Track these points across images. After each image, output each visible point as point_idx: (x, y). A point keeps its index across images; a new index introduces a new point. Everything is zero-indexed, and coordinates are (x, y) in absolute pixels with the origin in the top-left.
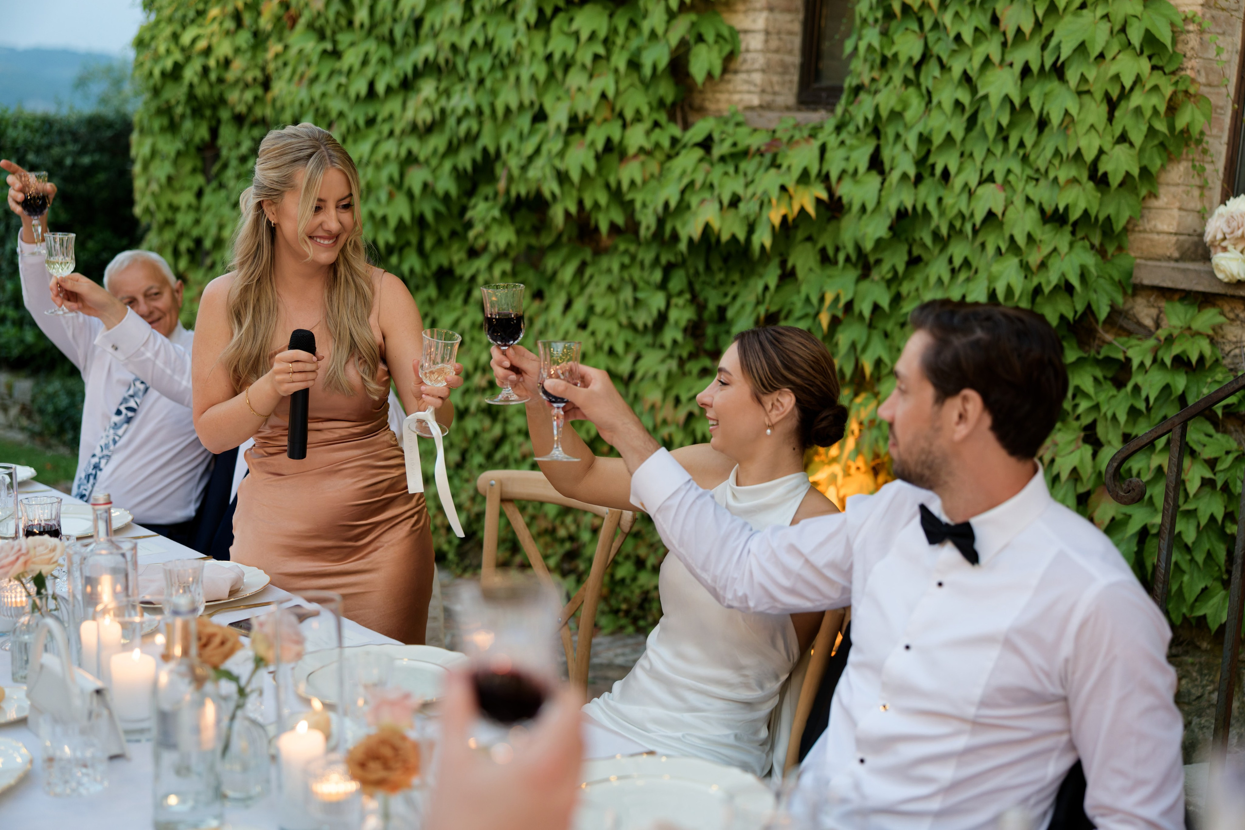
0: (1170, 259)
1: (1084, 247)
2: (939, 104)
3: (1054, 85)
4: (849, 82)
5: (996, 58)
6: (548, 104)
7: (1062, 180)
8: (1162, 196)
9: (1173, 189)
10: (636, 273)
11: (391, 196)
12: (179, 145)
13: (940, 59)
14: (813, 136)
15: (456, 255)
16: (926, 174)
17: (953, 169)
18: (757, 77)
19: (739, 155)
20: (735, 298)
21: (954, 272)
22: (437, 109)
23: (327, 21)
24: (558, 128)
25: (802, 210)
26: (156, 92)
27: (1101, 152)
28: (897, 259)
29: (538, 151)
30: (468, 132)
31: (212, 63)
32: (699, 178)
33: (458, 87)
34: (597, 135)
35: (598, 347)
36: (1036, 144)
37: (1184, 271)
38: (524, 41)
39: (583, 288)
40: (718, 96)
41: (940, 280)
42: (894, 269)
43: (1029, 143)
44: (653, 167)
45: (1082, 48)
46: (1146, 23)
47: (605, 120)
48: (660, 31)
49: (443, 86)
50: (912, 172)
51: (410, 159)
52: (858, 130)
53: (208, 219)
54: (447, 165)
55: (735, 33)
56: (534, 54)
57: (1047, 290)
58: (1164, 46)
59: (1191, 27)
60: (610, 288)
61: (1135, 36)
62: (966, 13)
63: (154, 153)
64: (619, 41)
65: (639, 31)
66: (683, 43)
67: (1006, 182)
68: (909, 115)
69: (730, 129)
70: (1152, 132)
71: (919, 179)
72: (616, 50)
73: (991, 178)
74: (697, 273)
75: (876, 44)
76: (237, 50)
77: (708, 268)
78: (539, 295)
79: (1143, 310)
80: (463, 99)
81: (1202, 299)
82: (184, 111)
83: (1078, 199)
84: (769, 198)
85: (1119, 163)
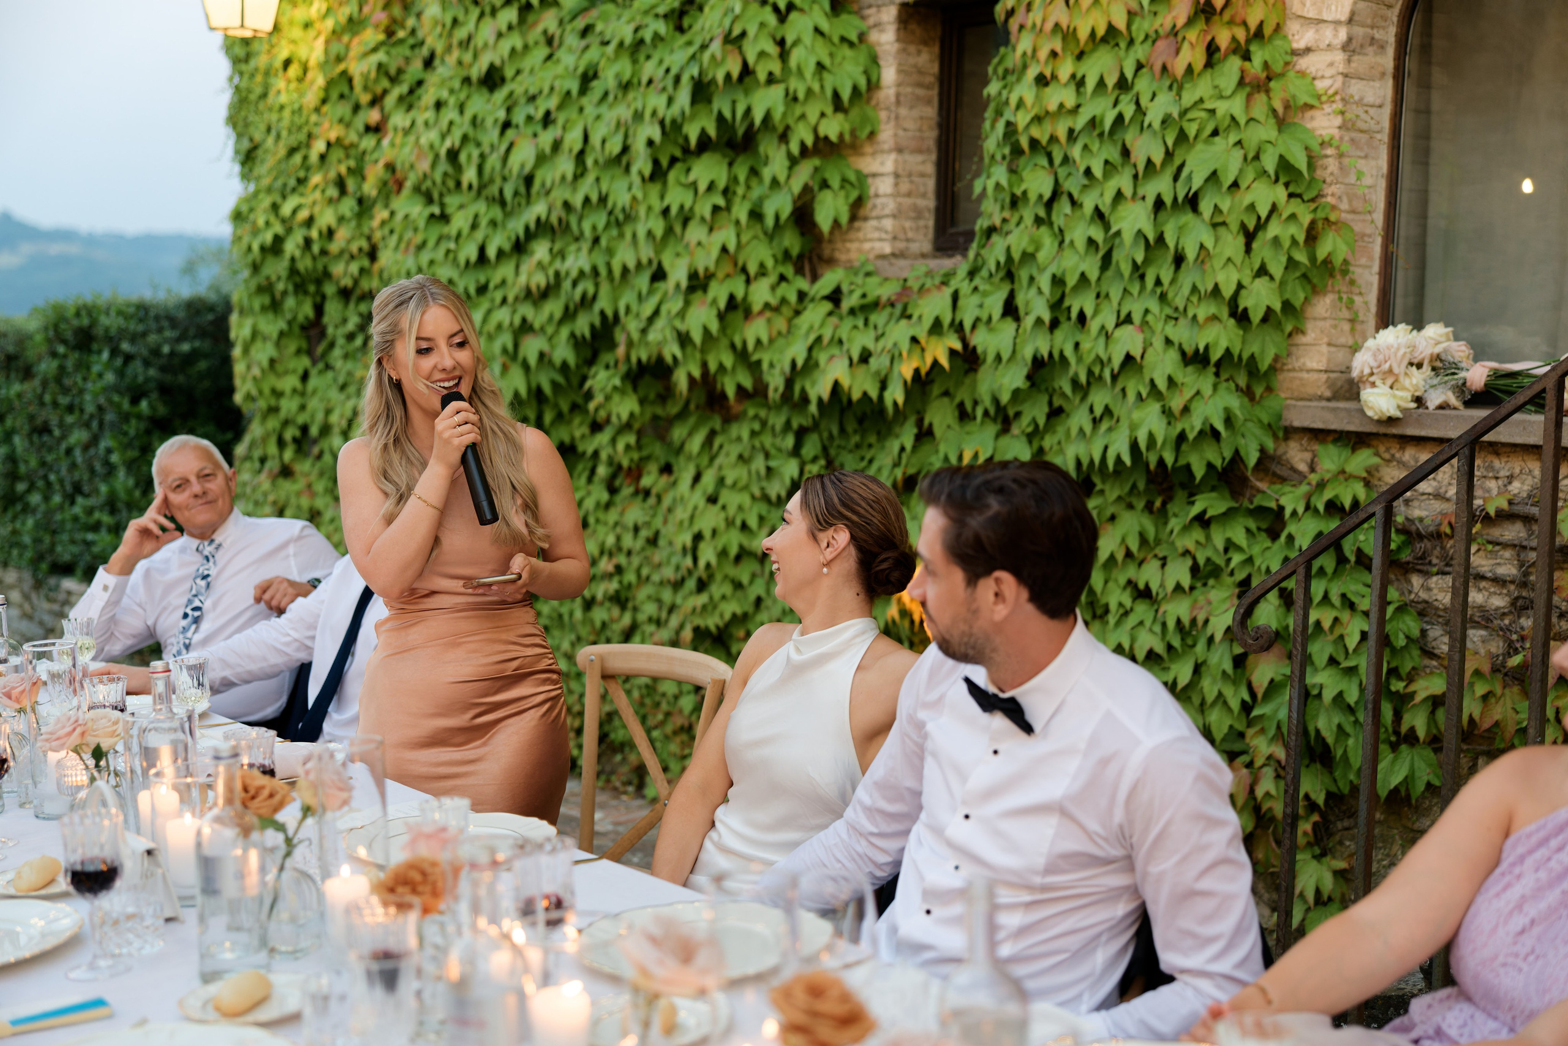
0: (1321, 398)
1: (1228, 389)
2: (1072, 242)
3: (1188, 217)
4: (981, 224)
5: (1128, 191)
6: (667, 261)
7: (1201, 317)
8: (1309, 331)
9: (1320, 324)
10: (767, 440)
11: (505, 368)
12: (282, 325)
13: (1070, 196)
14: (944, 283)
15: (578, 429)
16: (1062, 319)
17: (1089, 312)
18: (888, 224)
19: (867, 308)
20: (871, 461)
21: (1096, 422)
22: (551, 272)
23: (434, 183)
24: (678, 286)
25: (936, 363)
26: (256, 268)
27: (1240, 286)
28: (1036, 411)
29: (656, 313)
30: (584, 296)
31: (314, 234)
32: (827, 334)
33: (573, 248)
34: (719, 292)
35: (730, 523)
36: (1173, 281)
37: (1334, 410)
38: (639, 195)
39: (712, 459)
40: (848, 245)
41: (1081, 431)
42: (1034, 421)
43: (1166, 280)
44: (780, 324)
45: (1213, 177)
46: (1281, 150)
47: (728, 276)
48: (782, 178)
49: (557, 247)
50: (1047, 317)
51: (525, 328)
52: (991, 275)
53: (314, 404)
54: (565, 332)
55: (862, 177)
56: (650, 209)
57: (1191, 436)
58: (1300, 173)
59: (1329, 151)
60: (741, 457)
61: (1269, 163)
62: (1095, 146)
63: (255, 334)
64: (740, 191)
65: (761, 180)
66: (806, 189)
67: (1145, 323)
68: (1041, 256)
69: (859, 280)
70: (1291, 263)
71: (1054, 324)
72: (737, 200)
73: (1128, 319)
74: (831, 437)
75: (1004, 182)
76: (341, 219)
77: (842, 430)
78: (667, 469)
79: (1297, 455)
80: (577, 260)
81: (1356, 440)
82: (286, 287)
83: (1220, 337)
84: (901, 351)
85: (1260, 298)
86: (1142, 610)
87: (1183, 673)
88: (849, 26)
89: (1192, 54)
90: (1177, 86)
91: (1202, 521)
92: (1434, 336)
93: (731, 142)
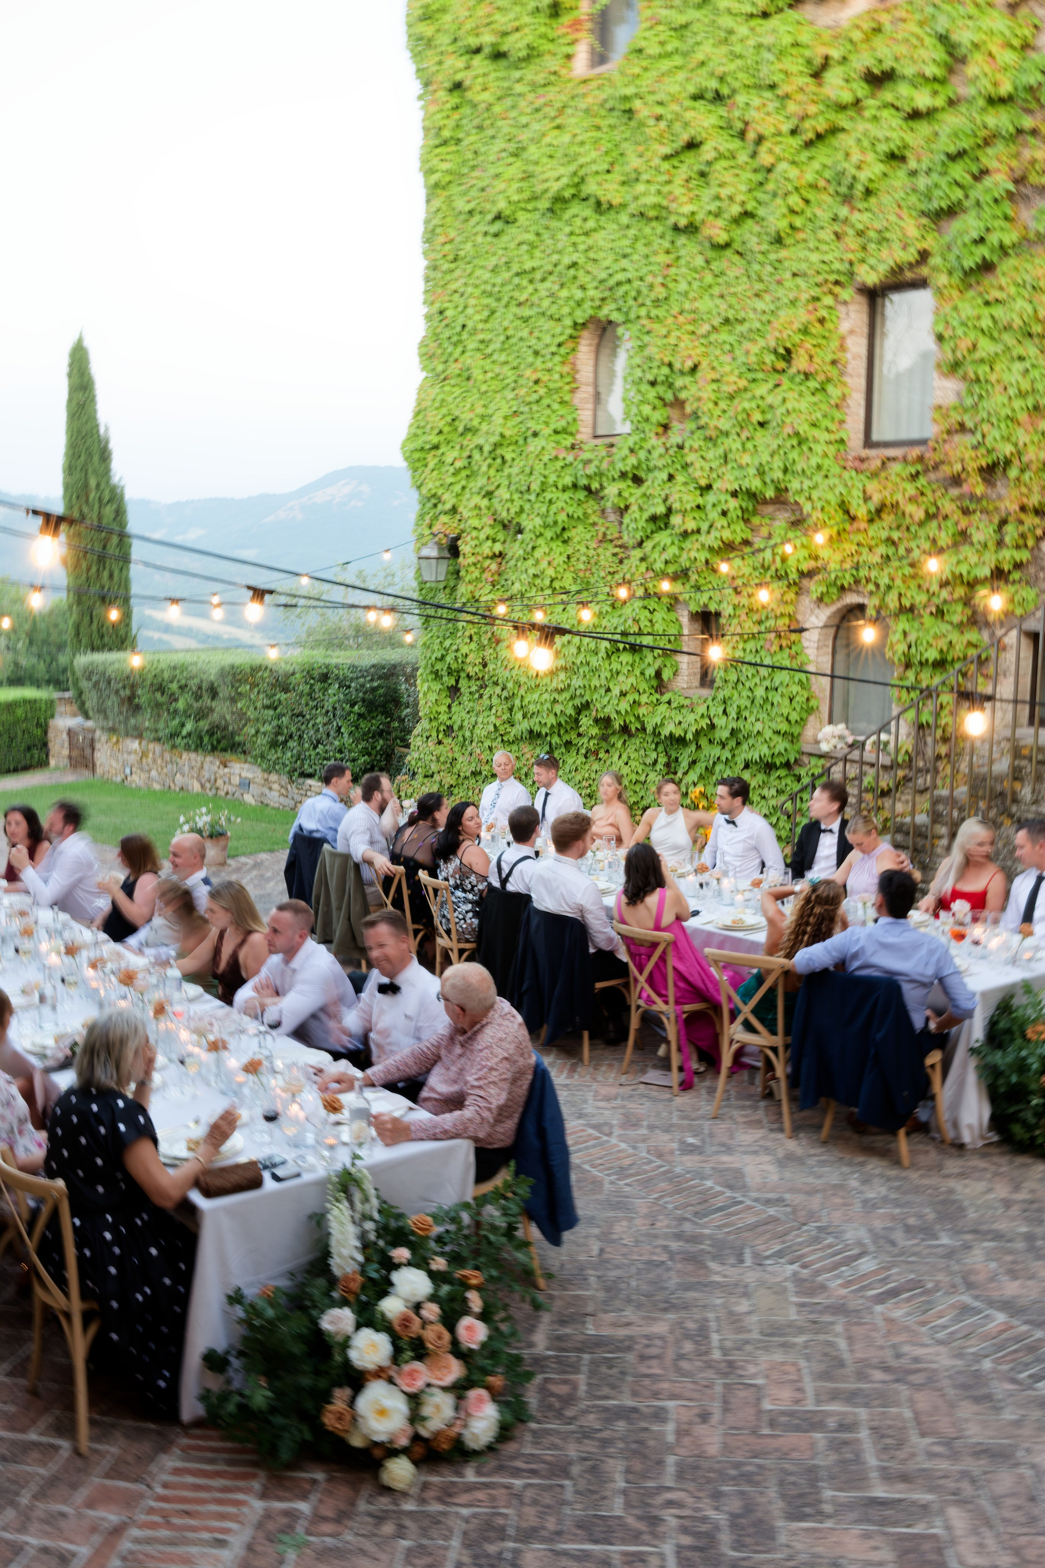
0: (811, 744)
1: (786, 741)
2: (743, 696)
3: (775, 693)
4: (716, 685)
5: (759, 684)
6: (612, 686)
7: (779, 721)
8: (808, 726)
9: (812, 724)
10: (646, 745)
12: (441, 686)
14: (705, 701)
15: (573, 736)
16: (740, 718)
17: (748, 717)
18: (685, 678)
19: (680, 707)
20: (681, 755)
21: (750, 748)
22: (566, 684)
24: (616, 695)
25: (702, 727)
26: (432, 665)
27: (789, 713)
28: (733, 743)
29: (608, 702)
30: (580, 693)
31: (459, 655)
32: (667, 715)
34: (630, 698)
36: (771, 710)
37: (814, 748)
38: (602, 663)
39: (625, 750)
40: (674, 685)
41: (746, 750)
42: (732, 747)
44: (651, 709)
45: (781, 684)
46: (800, 676)
47: (633, 693)
48: (651, 663)
49: (567, 675)
50: (736, 717)
51: (555, 701)
52: (719, 701)
53: (455, 718)
54: (571, 704)
55: (677, 663)
56: (605, 668)
57: (776, 754)
58: (805, 683)
60: (636, 750)
61: (797, 680)
62: (749, 669)
63: (428, 690)
64: (637, 665)
65: (644, 663)
66: (660, 668)
67: (763, 721)
68: (734, 699)
69: (677, 697)
70: (803, 707)
71: (738, 719)
72: (636, 669)
73: (759, 720)
74: (668, 746)
75: (723, 676)
77: (672, 744)
78: (607, 751)
79: (805, 759)
80: (577, 682)
81: (821, 756)
82: (444, 673)
83: (784, 727)
84: (691, 722)
85: (794, 717)
86: (763, 802)
87: (774, 820)
88: (672, 616)
89: (775, 648)
90: (772, 655)
91: (779, 778)
92: (841, 728)
93: (635, 649)
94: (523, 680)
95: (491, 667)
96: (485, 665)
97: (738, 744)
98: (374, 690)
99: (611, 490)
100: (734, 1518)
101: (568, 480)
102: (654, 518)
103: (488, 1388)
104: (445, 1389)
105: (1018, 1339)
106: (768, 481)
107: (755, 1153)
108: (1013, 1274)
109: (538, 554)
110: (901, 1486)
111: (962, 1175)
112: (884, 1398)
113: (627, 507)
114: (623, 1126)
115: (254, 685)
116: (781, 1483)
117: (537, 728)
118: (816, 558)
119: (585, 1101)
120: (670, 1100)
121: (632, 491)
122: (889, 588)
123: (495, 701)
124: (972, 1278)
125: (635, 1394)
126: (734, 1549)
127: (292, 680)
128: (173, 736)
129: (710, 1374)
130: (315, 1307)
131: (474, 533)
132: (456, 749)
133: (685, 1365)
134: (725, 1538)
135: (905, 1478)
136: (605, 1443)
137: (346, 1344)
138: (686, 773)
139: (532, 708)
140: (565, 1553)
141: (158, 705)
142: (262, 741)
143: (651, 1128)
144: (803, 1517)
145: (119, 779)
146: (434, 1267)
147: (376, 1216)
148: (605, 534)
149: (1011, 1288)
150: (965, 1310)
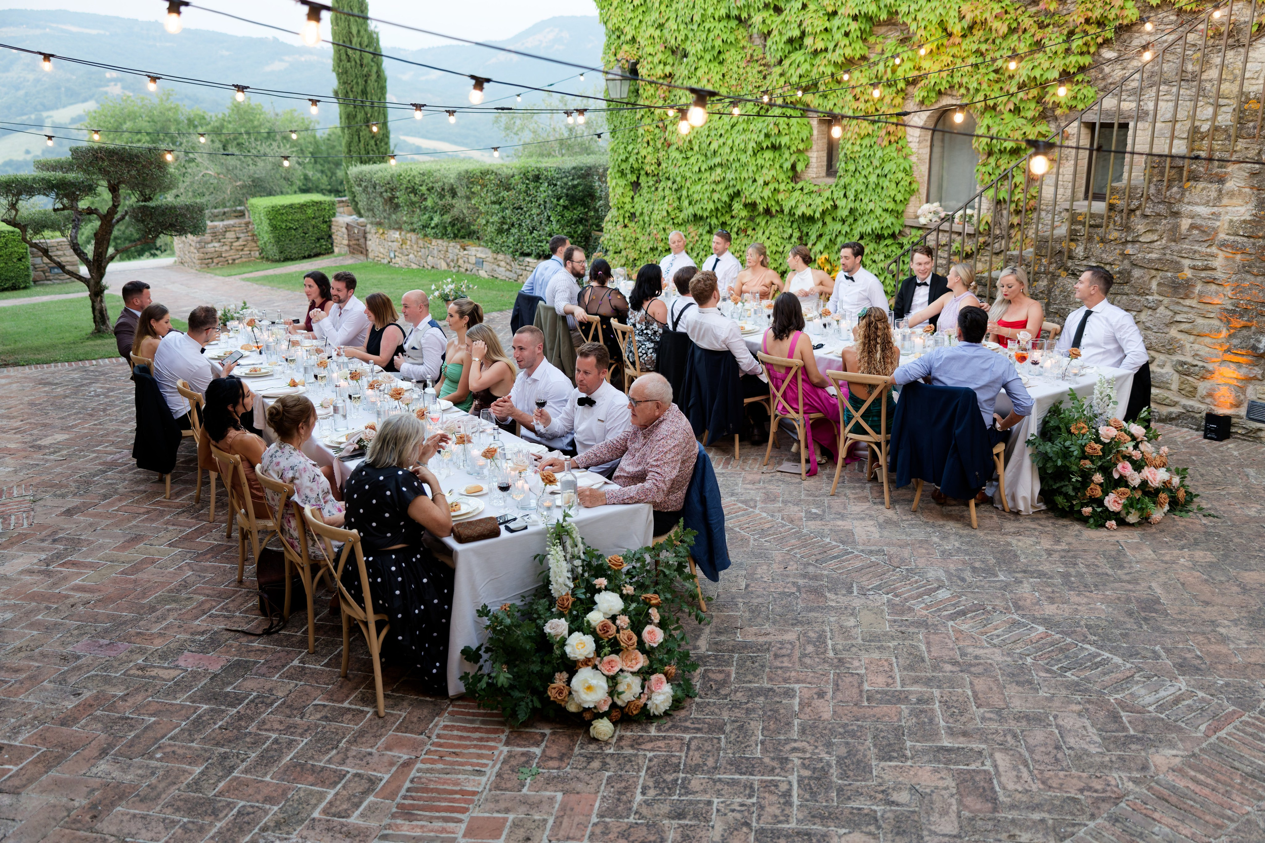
0: (912, 219)
1: (892, 217)
2: (859, 182)
3: (884, 179)
4: (838, 173)
5: (872, 172)
6: (757, 177)
7: (887, 201)
8: (910, 204)
9: (913, 203)
10: (783, 223)
11: (708, 202)
12: (625, 182)
13: (859, 171)
14: (830, 187)
15: (727, 218)
16: (857, 199)
17: (863, 198)
18: (815, 170)
19: (810, 192)
20: (811, 229)
21: (864, 223)
22: (722, 177)
24: (760, 184)
25: (827, 208)
26: (618, 165)
27: (895, 195)
28: (851, 220)
29: (754, 190)
30: (732, 184)
31: (639, 157)
32: (800, 199)
33: (729, 171)
34: (772, 186)
36: (881, 193)
37: (914, 222)
38: (749, 160)
39: (768, 227)
40: (805, 176)
41: (861, 225)
42: (850, 222)
44: (788, 195)
45: (890, 170)
46: (904, 165)
47: (774, 182)
48: (788, 158)
49: (724, 170)
50: (853, 199)
51: (713, 191)
52: (841, 187)
53: (637, 206)
54: (725, 193)
55: (808, 158)
56: (752, 163)
57: (884, 227)
58: (908, 170)
59: (915, 164)
60: (776, 227)
61: (902, 168)
63: (616, 185)
64: (777, 161)
65: (782, 158)
66: (794, 161)
67: (875, 202)
68: (852, 184)
69: (808, 185)
70: (906, 190)
71: (855, 200)
72: (776, 163)
73: (871, 201)
74: (800, 224)
75: (844, 166)
76: (648, 153)
77: (803, 222)
78: (754, 229)
79: (907, 231)
80: (730, 175)
81: (919, 228)
82: (628, 171)
83: (891, 206)
84: (819, 204)
85: (899, 197)
86: (874, 265)
87: (882, 278)
88: (805, 120)
89: (885, 143)
90: (883, 149)
91: (887, 246)
92: (936, 205)
93: (774, 148)
94: (688, 174)
95: (664, 165)
96: (659, 164)
97: (855, 220)
98: (575, 186)
99: (757, 19)
100: (840, 761)
101: (723, 12)
102: (791, 41)
103: (666, 674)
104: (633, 673)
105: (1052, 644)
106: (882, 6)
107: (863, 519)
108: (1051, 600)
109: (699, 73)
110: (961, 739)
111: (1018, 533)
112: (952, 683)
113: (769, 33)
114: (764, 501)
115: (484, 186)
116: (875, 737)
117: (699, 213)
118: (919, 69)
119: (737, 484)
120: (800, 483)
121: (774, 18)
122: (977, 90)
123: (667, 192)
124: (1020, 603)
125: (771, 679)
126: (841, 779)
127: (513, 181)
128: (424, 227)
129: (826, 666)
130: (539, 617)
131: (650, 59)
132: (638, 230)
133: (808, 661)
134: (834, 772)
135: (965, 734)
136: (748, 711)
137: (563, 642)
138: (814, 244)
139: (696, 197)
140: (720, 780)
141: (413, 204)
142: (491, 229)
143: (785, 502)
144: (891, 759)
145: (386, 261)
146: (625, 592)
147: (583, 556)
148: (752, 56)
149: (1050, 609)
150: (1015, 624)
